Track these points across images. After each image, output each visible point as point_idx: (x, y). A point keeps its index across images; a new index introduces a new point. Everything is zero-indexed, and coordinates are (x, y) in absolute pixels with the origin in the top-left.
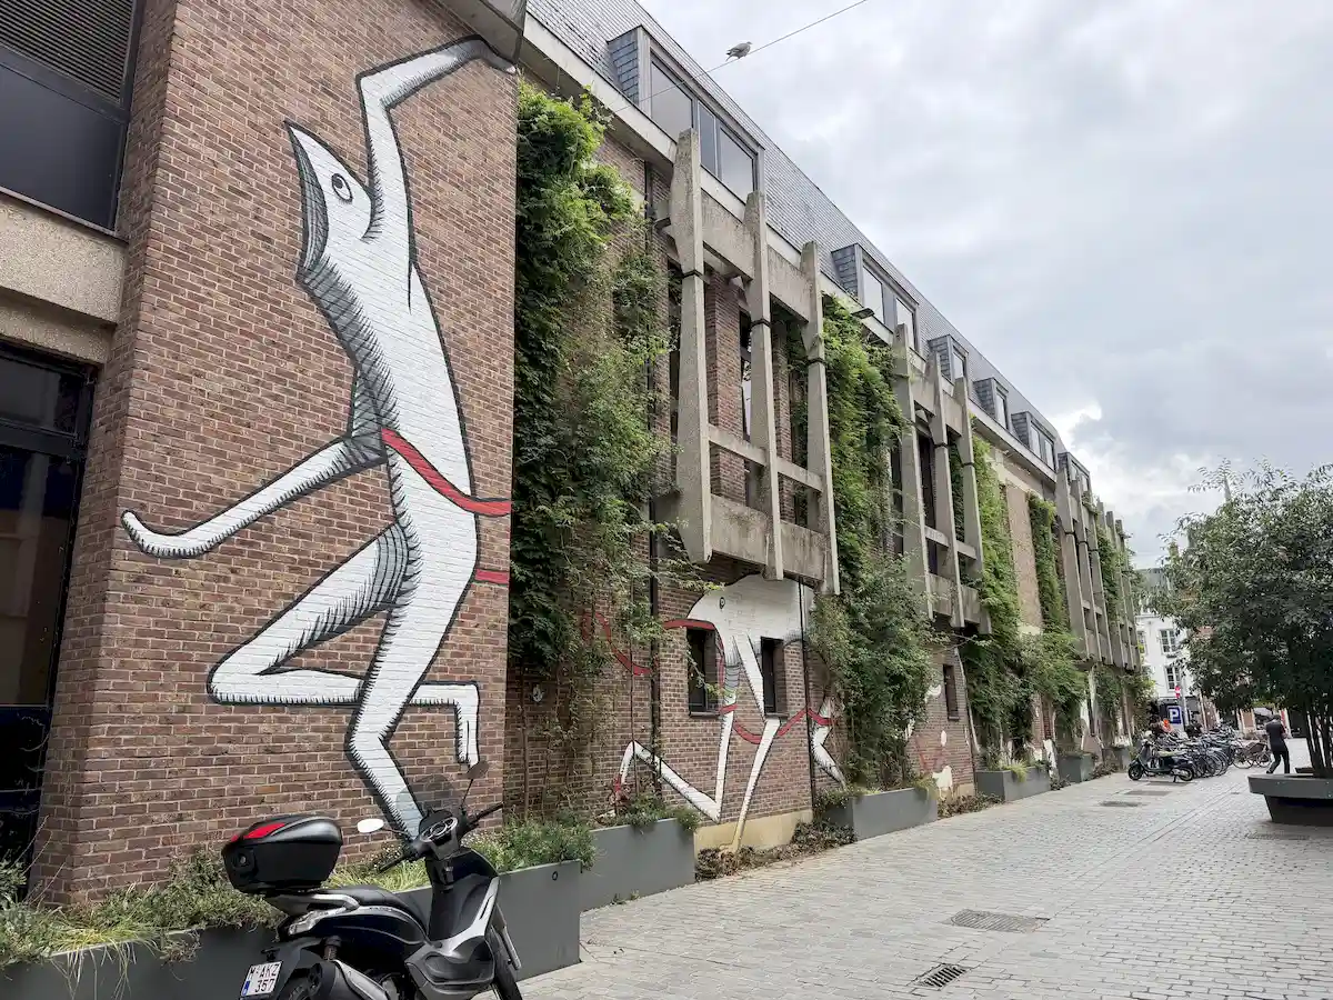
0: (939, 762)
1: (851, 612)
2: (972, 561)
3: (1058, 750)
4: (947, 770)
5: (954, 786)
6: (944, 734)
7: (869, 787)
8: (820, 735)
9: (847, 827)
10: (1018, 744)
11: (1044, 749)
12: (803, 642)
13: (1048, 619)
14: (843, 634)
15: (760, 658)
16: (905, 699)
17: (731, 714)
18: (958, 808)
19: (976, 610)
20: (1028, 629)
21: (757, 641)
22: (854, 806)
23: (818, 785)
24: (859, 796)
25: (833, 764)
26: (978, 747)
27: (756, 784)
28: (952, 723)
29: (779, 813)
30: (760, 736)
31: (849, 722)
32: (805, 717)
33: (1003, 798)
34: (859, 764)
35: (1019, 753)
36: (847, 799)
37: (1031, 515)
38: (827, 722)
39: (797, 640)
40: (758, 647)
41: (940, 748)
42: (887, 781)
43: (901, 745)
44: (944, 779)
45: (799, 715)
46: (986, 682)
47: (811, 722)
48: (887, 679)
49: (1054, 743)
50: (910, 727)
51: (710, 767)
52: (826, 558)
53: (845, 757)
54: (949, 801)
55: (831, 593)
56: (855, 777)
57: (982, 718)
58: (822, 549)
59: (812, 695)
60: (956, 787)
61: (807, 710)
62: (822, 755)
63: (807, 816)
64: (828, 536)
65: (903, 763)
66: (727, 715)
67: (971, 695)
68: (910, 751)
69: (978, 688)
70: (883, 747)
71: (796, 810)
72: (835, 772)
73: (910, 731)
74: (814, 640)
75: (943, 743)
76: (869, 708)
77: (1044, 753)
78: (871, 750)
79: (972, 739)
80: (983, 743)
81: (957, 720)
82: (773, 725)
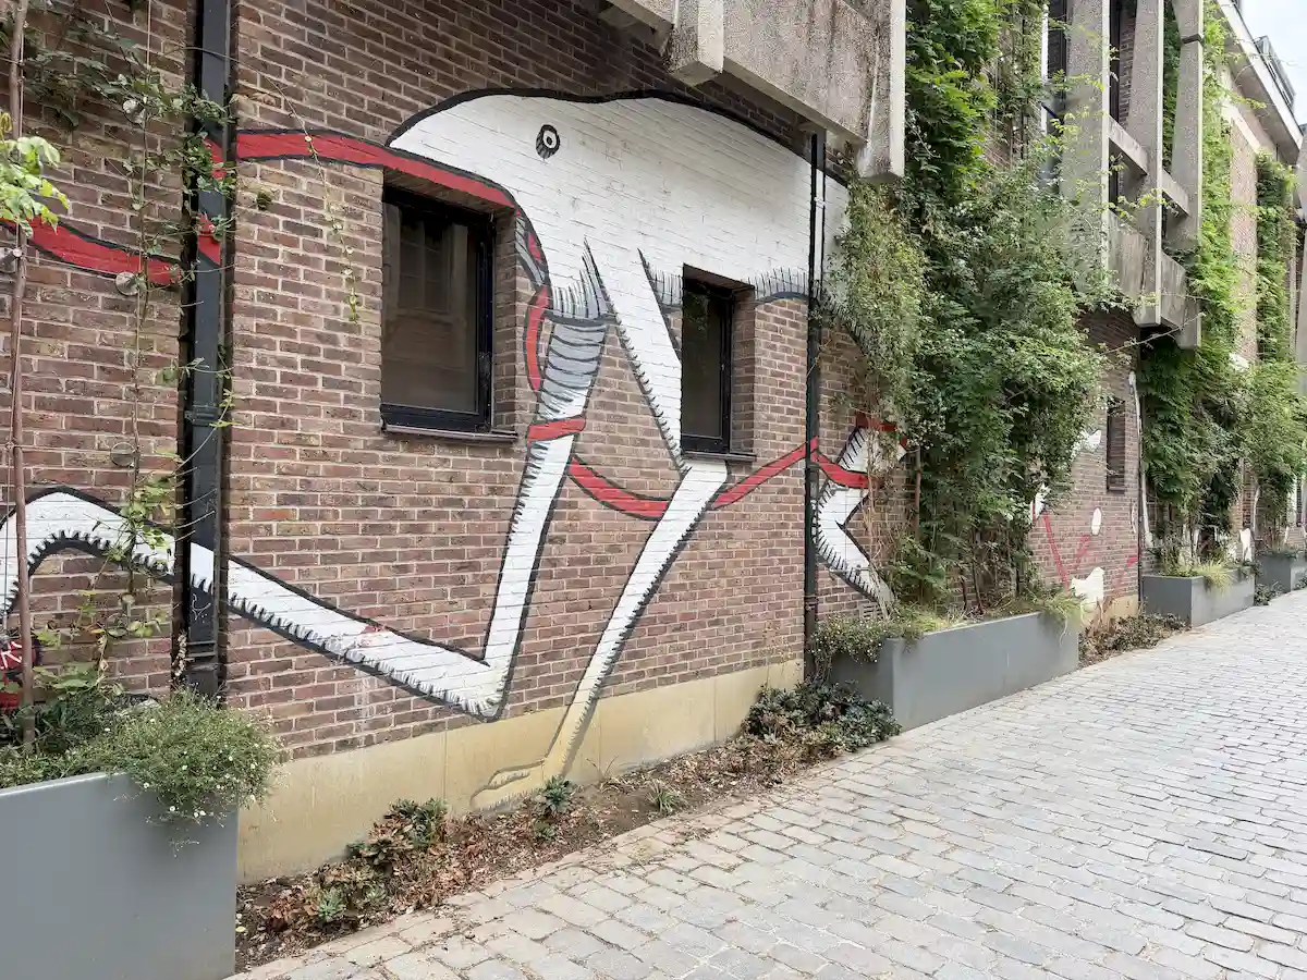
0: (1085, 560)
1: (936, 252)
2: (1182, 216)
3: (1258, 545)
4: (1098, 573)
5: (1106, 599)
6: (1098, 514)
7: (942, 613)
8: (837, 506)
9: (875, 704)
10: (1207, 534)
11: (1239, 545)
12: (812, 301)
13: (1264, 351)
14: (910, 297)
15: (677, 319)
16: (1037, 447)
17: (566, 443)
18: (1112, 640)
19: (1180, 303)
20: (1241, 360)
21: (670, 275)
22: (897, 656)
23: (824, 607)
24: (911, 638)
25: (865, 563)
26: (1149, 537)
27: (639, 613)
28: (1111, 496)
29: (707, 674)
30: (665, 502)
31: (911, 482)
32: (801, 466)
33: (1188, 621)
34: (926, 567)
35: (1209, 551)
36: (882, 642)
37: (1259, 189)
38: (859, 480)
39: (791, 295)
40: (674, 291)
41: (1088, 537)
42: (983, 598)
43: (1019, 530)
44: (1090, 588)
45: (786, 462)
46: (1177, 432)
47: (816, 480)
48: (1000, 397)
49: (1252, 532)
50: (1039, 497)
51: (469, 575)
52: (876, 86)
53: (894, 553)
54: (1095, 626)
55: (884, 175)
56: (914, 592)
57: (1161, 489)
58: (865, 59)
59: (824, 419)
60: (1108, 601)
61: (808, 451)
62: (838, 546)
63: (788, 674)
64: (882, 30)
65: (1018, 565)
66: (554, 445)
67: (1150, 454)
68: (1035, 542)
69: (1162, 442)
70: (982, 531)
71: (759, 663)
72: (869, 581)
73: (1039, 506)
74: (838, 296)
75: (1095, 528)
76: (957, 454)
77: (1240, 547)
78: (953, 539)
79: (1140, 523)
80: (1159, 532)
81: (1122, 492)
82: (706, 478)
